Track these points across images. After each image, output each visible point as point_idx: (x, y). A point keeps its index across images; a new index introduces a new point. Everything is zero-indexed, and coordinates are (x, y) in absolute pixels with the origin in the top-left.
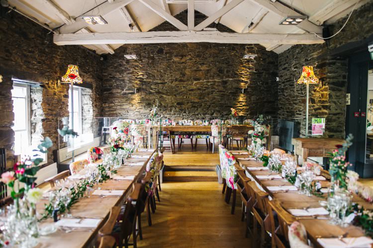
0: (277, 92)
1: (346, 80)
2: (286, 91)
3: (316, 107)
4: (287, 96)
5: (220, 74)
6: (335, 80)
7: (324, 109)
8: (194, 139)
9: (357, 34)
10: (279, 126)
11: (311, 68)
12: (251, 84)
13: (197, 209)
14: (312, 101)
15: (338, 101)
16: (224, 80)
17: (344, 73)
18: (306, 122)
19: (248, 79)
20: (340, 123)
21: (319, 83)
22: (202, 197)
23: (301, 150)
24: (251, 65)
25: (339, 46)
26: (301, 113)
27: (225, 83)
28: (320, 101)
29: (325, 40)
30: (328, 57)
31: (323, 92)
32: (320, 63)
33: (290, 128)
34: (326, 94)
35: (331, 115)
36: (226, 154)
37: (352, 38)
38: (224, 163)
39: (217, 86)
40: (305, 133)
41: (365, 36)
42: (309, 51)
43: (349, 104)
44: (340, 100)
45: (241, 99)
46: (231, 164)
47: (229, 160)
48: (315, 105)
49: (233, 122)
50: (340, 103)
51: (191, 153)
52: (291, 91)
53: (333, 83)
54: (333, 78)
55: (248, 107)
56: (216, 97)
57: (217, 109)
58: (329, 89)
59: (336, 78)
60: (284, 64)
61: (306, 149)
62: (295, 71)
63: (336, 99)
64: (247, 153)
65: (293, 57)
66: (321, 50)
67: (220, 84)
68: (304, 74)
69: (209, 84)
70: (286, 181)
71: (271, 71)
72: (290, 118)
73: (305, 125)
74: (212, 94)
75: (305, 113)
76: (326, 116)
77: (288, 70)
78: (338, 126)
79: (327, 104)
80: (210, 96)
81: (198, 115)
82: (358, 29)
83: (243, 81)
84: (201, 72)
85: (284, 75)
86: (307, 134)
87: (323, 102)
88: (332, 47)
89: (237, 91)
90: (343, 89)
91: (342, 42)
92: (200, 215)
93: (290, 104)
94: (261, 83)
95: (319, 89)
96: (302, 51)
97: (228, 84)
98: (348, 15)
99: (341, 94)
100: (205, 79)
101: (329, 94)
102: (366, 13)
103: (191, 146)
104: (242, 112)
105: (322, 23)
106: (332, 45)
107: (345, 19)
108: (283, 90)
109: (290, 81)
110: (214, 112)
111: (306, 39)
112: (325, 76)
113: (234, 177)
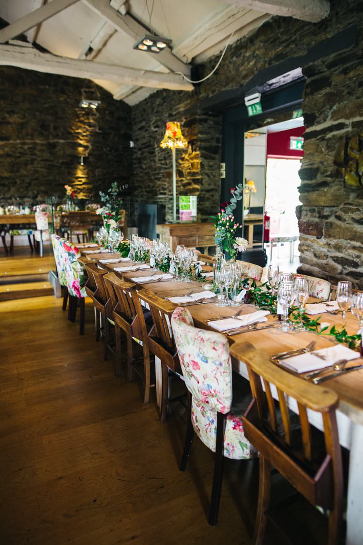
0: (132, 163)
1: (220, 145)
2: (145, 162)
3: (185, 181)
4: (146, 168)
5: (43, 131)
6: (207, 144)
7: (195, 183)
8: (8, 238)
9: (233, 79)
10: (136, 213)
11: (177, 125)
12: (93, 150)
13: (24, 336)
14: (180, 173)
15: (211, 173)
16: (52, 141)
17: (217, 135)
18: (173, 203)
19: (88, 141)
20: (214, 202)
21: (188, 147)
22: (30, 319)
23: (169, 240)
24: (92, 121)
25: (211, 95)
26: (165, 191)
27: (53, 146)
28: (189, 173)
29: (194, 85)
30: (198, 111)
31: (193, 161)
32: (188, 119)
33: (152, 214)
34: (198, 163)
35: (204, 192)
36: (65, 245)
37: (227, 84)
38: (62, 261)
39: (41, 151)
40: (173, 219)
41: (242, 82)
42: (173, 102)
43: (224, 176)
44: (214, 172)
45: (80, 174)
46: (74, 260)
47: (70, 254)
48: (184, 179)
49: (68, 207)
50: (214, 176)
51: (5, 258)
52: (151, 161)
53: (205, 148)
54: (205, 141)
55: (90, 186)
56: (39, 169)
57: (42, 188)
58: (201, 156)
59: (209, 142)
60: (141, 122)
61: (175, 238)
62: (156, 131)
63: (209, 170)
64: (96, 245)
65: (153, 110)
66: (189, 101)
67: (44, 148)
68: (168, 133)
69: (26, 147)
70: (156, 270)
71: (122, 132)
72: (151, 200)
73: (172, 209)
74: (32, 163)
75: (171, 191)
76: (197, 193)
77: (147, 130)
78: (212, 207)
79: (199, 177)
80: (29, 167)
81: (10, 198)
82: (233, 73)
83: (80, 145)
84: (9, 127)
85: (142, 138)
86: (175, 220)
87: (194, 174)
88: (203, 97)
89: (72, 161)
90: (217, 156)
91: (215, 91)
92: (30, 344)
93: (151, 181)
94: (108, 149)
95: (188, 157)
96: (164, 102)
97: (57, 149)
98: (221, 52)
99: (215, 164)
100: (18, 138)
101: (201, 163)
102: (242, 51)
103: (3, 250)
104: (82, 194)
105: (190, 60)
106: (203, 95)
107: (218, 57)
108: (140, 160)
109: (149, 146)
110: (38, 194)
111: (170, 81)
112: (195, 138)
113: (79, 280)
